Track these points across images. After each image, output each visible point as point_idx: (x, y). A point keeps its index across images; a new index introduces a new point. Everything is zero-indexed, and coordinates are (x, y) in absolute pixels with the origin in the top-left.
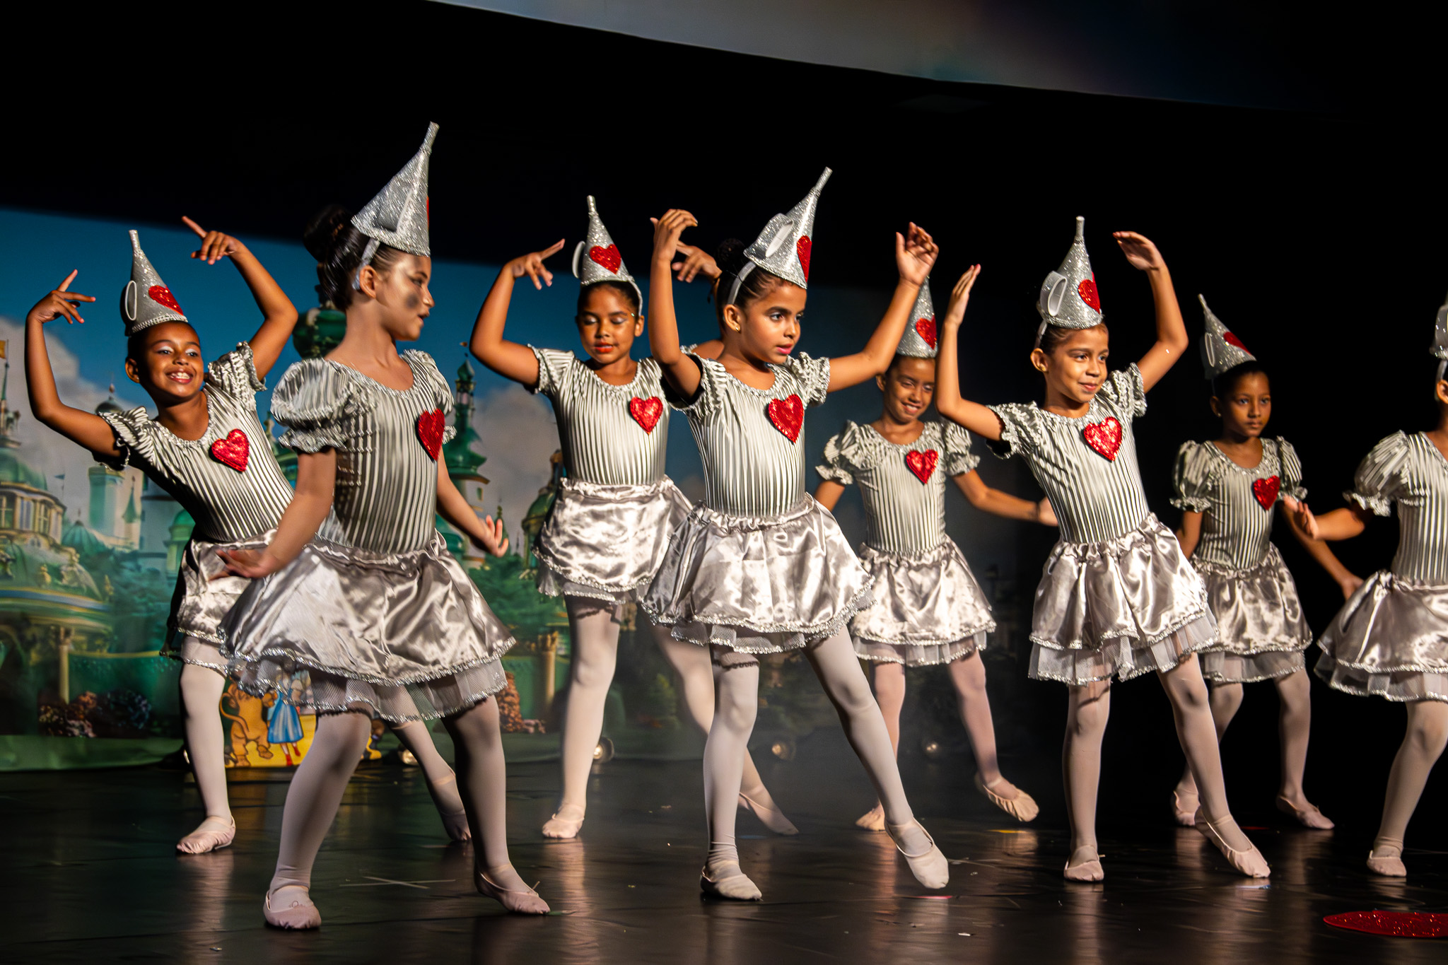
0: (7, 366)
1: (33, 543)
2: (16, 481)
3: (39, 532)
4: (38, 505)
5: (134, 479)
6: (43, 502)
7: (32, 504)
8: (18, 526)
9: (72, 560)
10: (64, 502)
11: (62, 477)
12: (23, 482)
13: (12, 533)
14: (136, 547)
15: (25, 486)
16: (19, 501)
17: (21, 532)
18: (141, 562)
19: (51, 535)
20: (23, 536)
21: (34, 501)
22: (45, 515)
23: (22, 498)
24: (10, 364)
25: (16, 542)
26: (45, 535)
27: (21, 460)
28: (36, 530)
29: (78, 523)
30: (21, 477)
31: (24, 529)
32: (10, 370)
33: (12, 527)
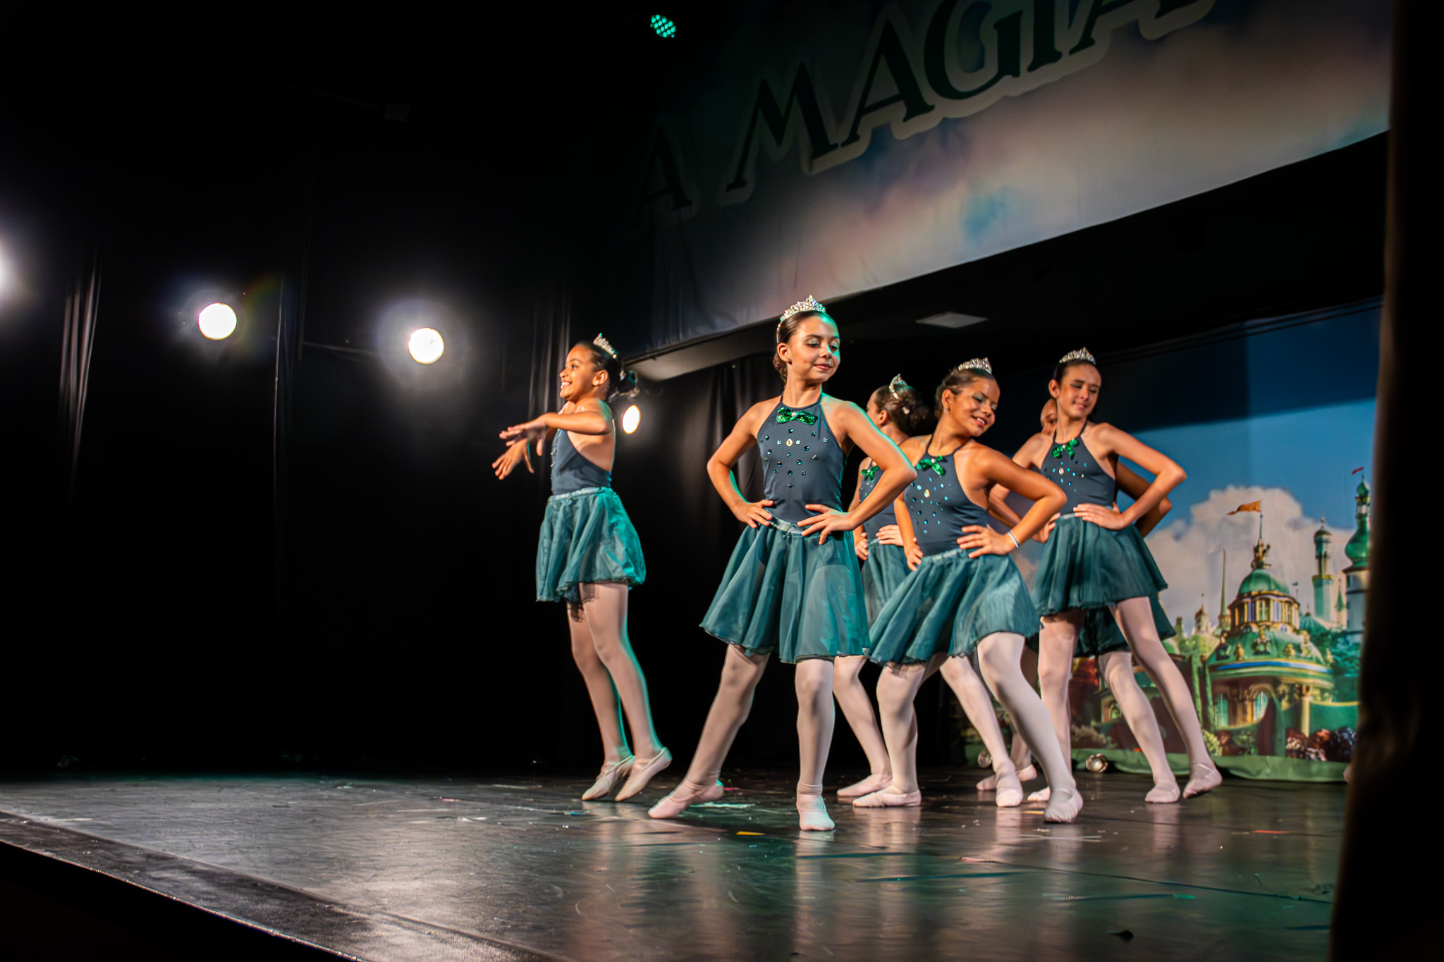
0: (1261, 516)
1: (1282, 629)
2: (1270, 590)
3: (1285, 623)
4: (1283, 604)
5: (1340, 580)
6: (1286, 602)
7: (1280, 604)
8: (1272, 619)
9: (1305, 640)
10: (1299, 601)
11: (1296, 584)
12: (1274, 590)
13: (1269, 624)
14: (1345, 628)
15: (1276, 592)
16: (1272, 603)
17: (1274, 623)
18: (1349, 638)
19: (1293, 623)
20: (1275, 625)
21: (1281, 602)
22: (1289, 610)
23: (1274, 601)
24: (1264, 515)
25: (1271, 630)
26: (1289, 623)
27: (1272, 576)
28: (1284, 620)
29: (1308, 614)
30: (1273, 587)
31: (1276, 620)
32: (1263, 519)
33: (1268, 620)
